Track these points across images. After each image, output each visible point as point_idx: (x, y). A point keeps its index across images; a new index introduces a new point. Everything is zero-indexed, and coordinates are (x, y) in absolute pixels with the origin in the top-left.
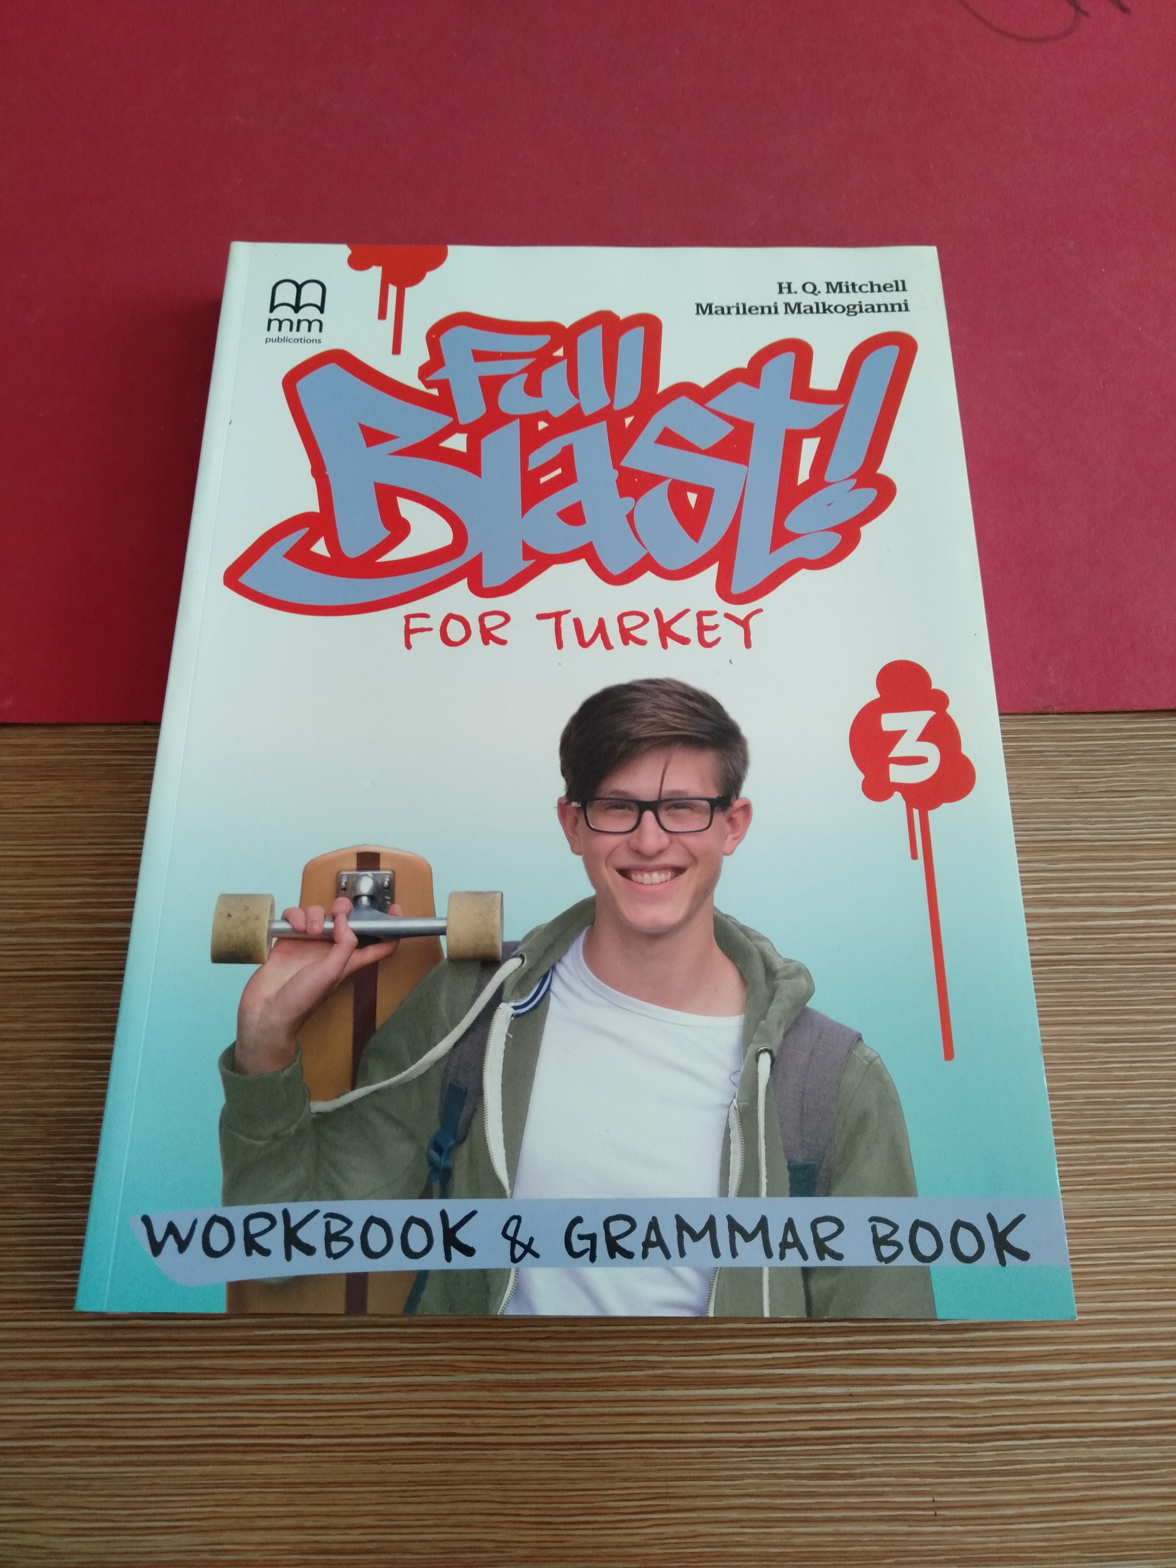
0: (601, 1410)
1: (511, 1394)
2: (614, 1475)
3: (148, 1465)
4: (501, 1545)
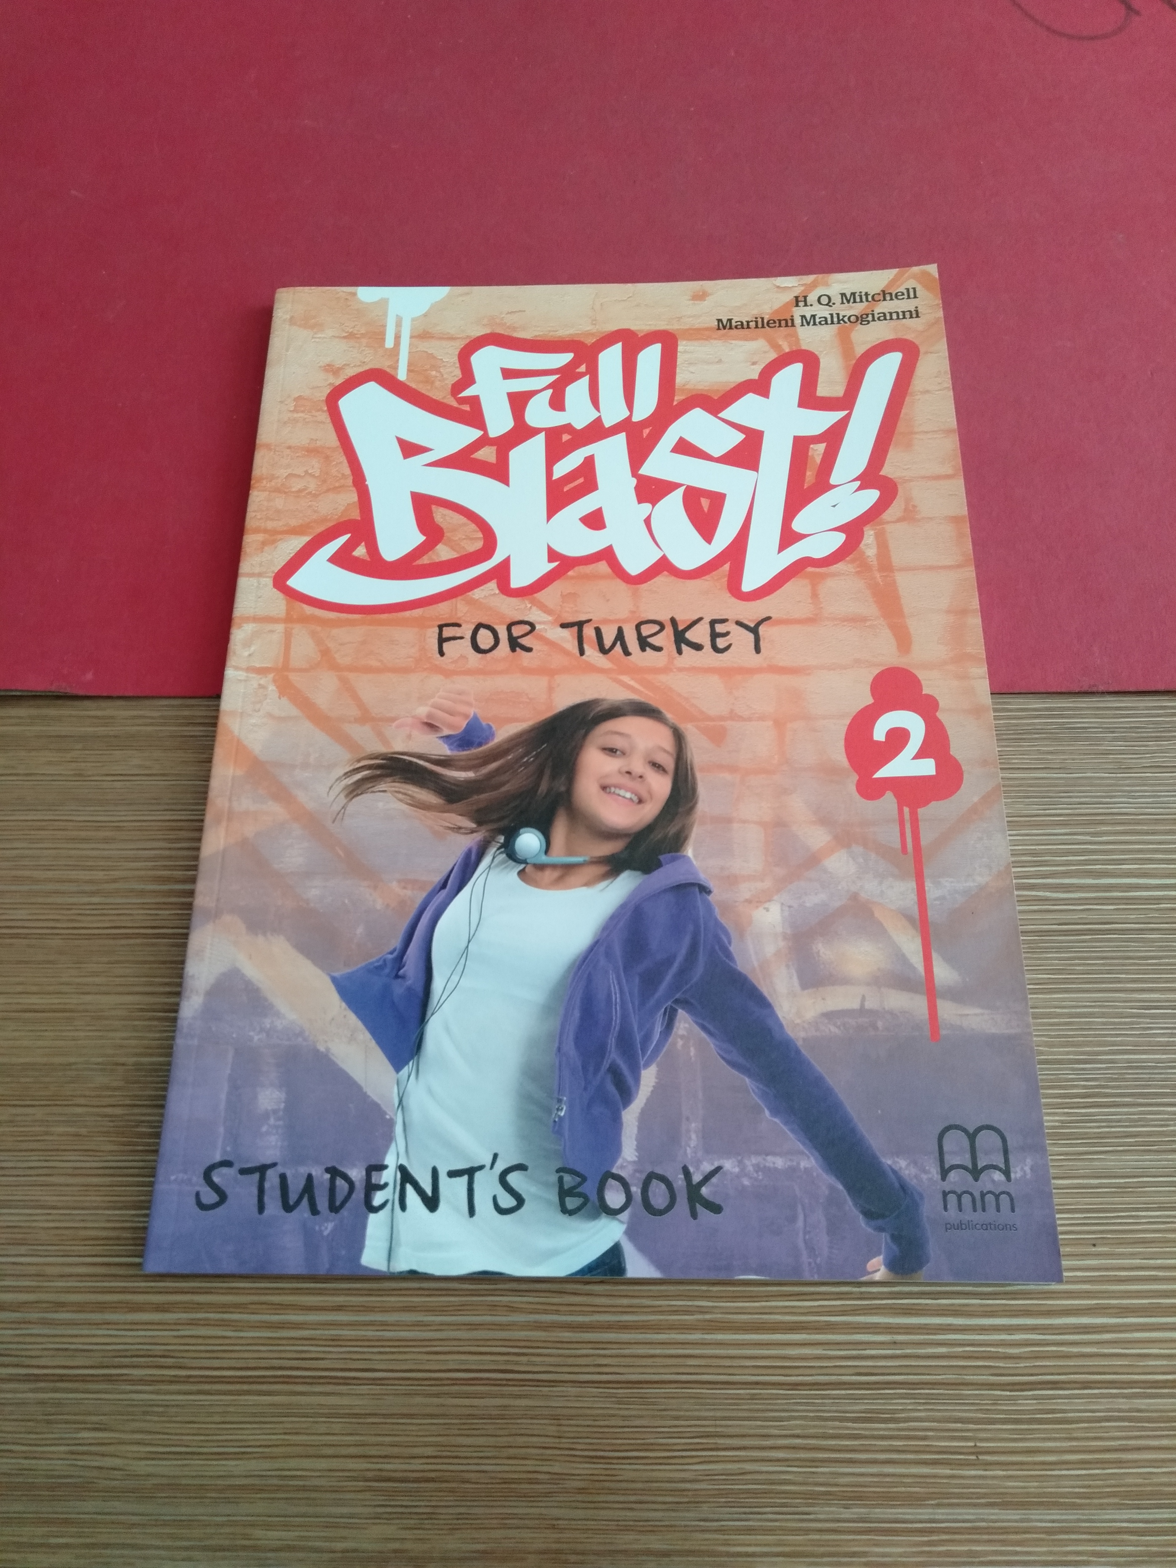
0: (652, 1352)
1: (567, 1334)
2: (664, 1413)
3: (220, 1394)
4: (556, 1477)
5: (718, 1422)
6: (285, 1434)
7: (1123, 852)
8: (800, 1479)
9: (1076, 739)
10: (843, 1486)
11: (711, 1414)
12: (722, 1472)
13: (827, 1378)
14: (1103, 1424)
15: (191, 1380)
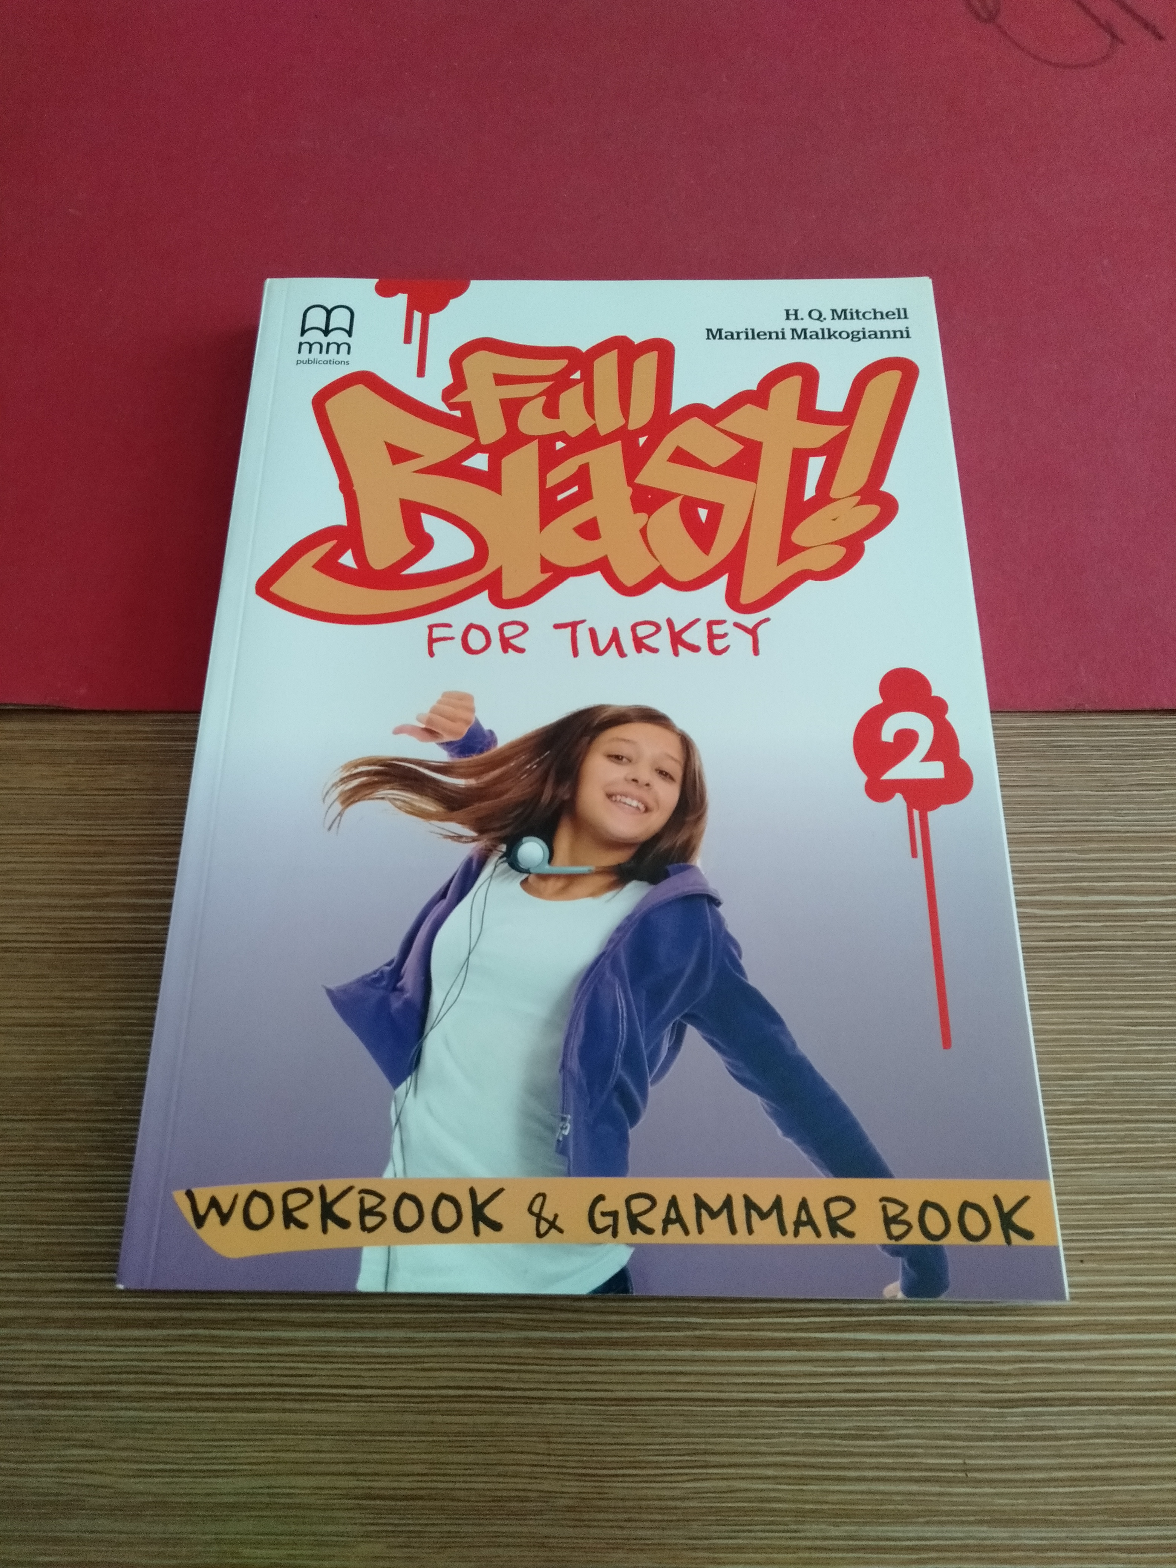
0: (642, 1368)
2: (655, 1430)
4: (546, 1495)
5: (708, 1440)
6: (275, 1451)
7: (1110, 869)
8: (789, 1496)
9: (1064, 757)
10: (833, 1503)
11: (701, 1431)
12: (712, 1490)
13: (817, 1395)
14: (1091, 1441)
15: (181, 1396)
